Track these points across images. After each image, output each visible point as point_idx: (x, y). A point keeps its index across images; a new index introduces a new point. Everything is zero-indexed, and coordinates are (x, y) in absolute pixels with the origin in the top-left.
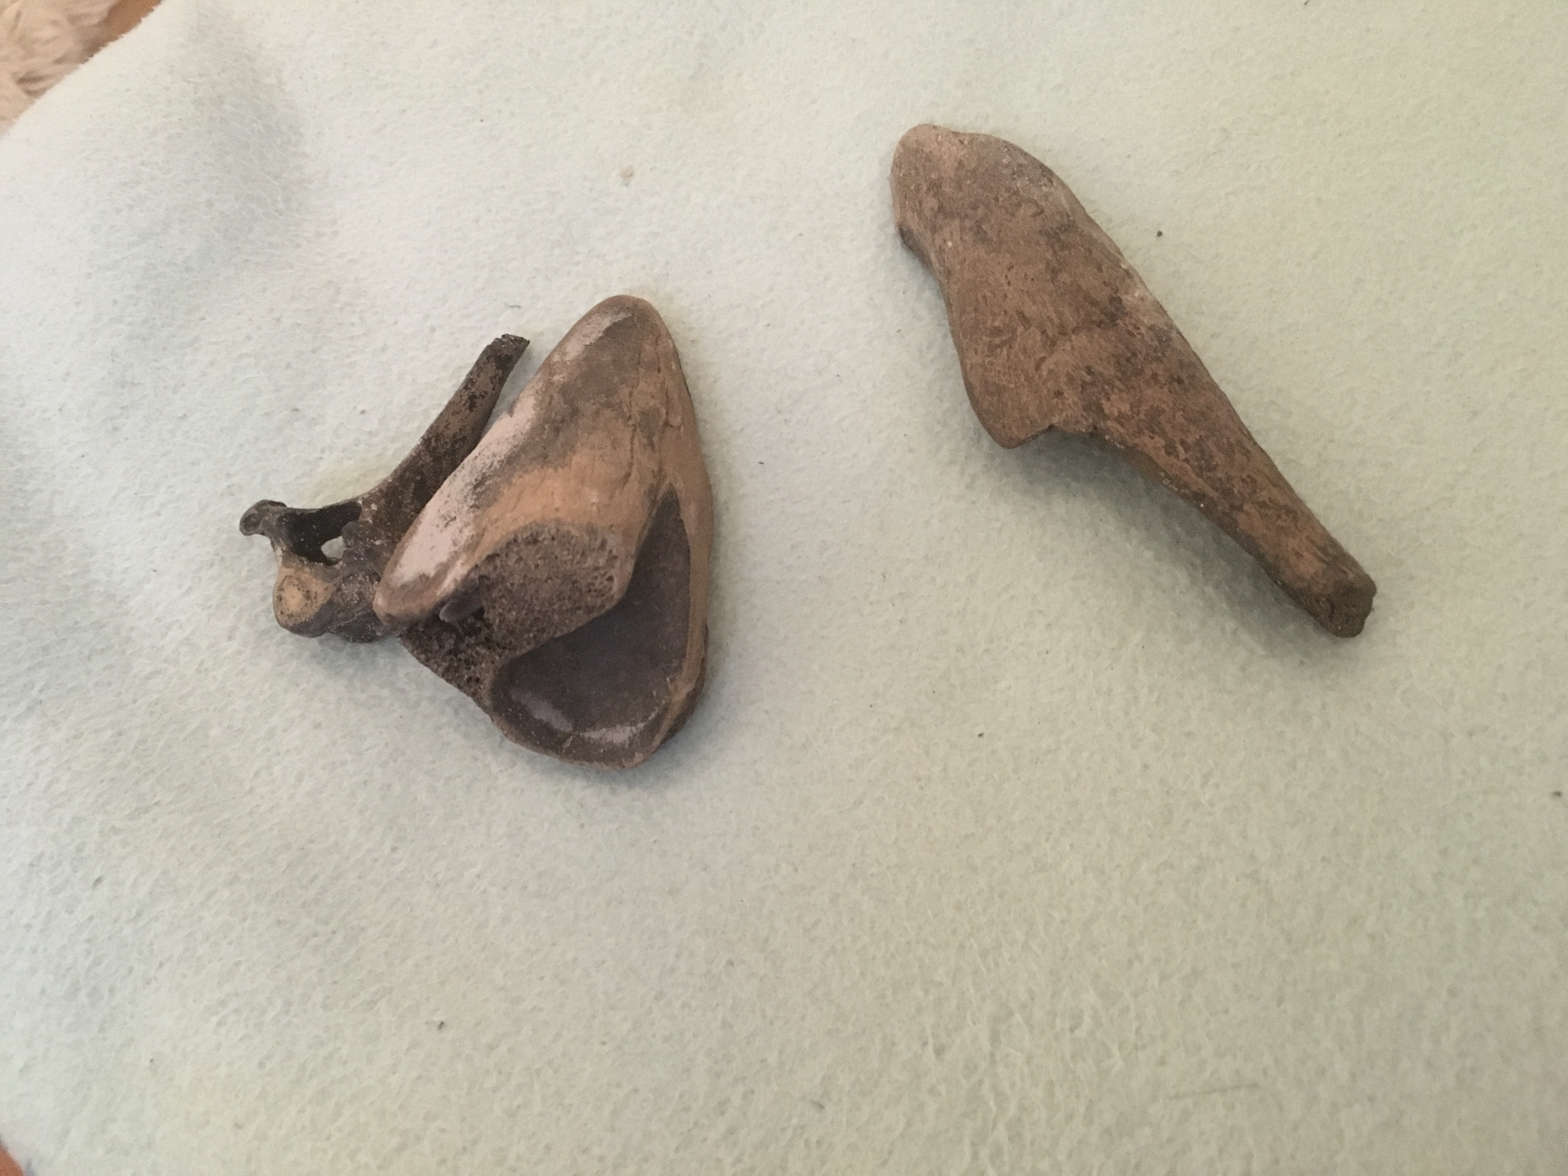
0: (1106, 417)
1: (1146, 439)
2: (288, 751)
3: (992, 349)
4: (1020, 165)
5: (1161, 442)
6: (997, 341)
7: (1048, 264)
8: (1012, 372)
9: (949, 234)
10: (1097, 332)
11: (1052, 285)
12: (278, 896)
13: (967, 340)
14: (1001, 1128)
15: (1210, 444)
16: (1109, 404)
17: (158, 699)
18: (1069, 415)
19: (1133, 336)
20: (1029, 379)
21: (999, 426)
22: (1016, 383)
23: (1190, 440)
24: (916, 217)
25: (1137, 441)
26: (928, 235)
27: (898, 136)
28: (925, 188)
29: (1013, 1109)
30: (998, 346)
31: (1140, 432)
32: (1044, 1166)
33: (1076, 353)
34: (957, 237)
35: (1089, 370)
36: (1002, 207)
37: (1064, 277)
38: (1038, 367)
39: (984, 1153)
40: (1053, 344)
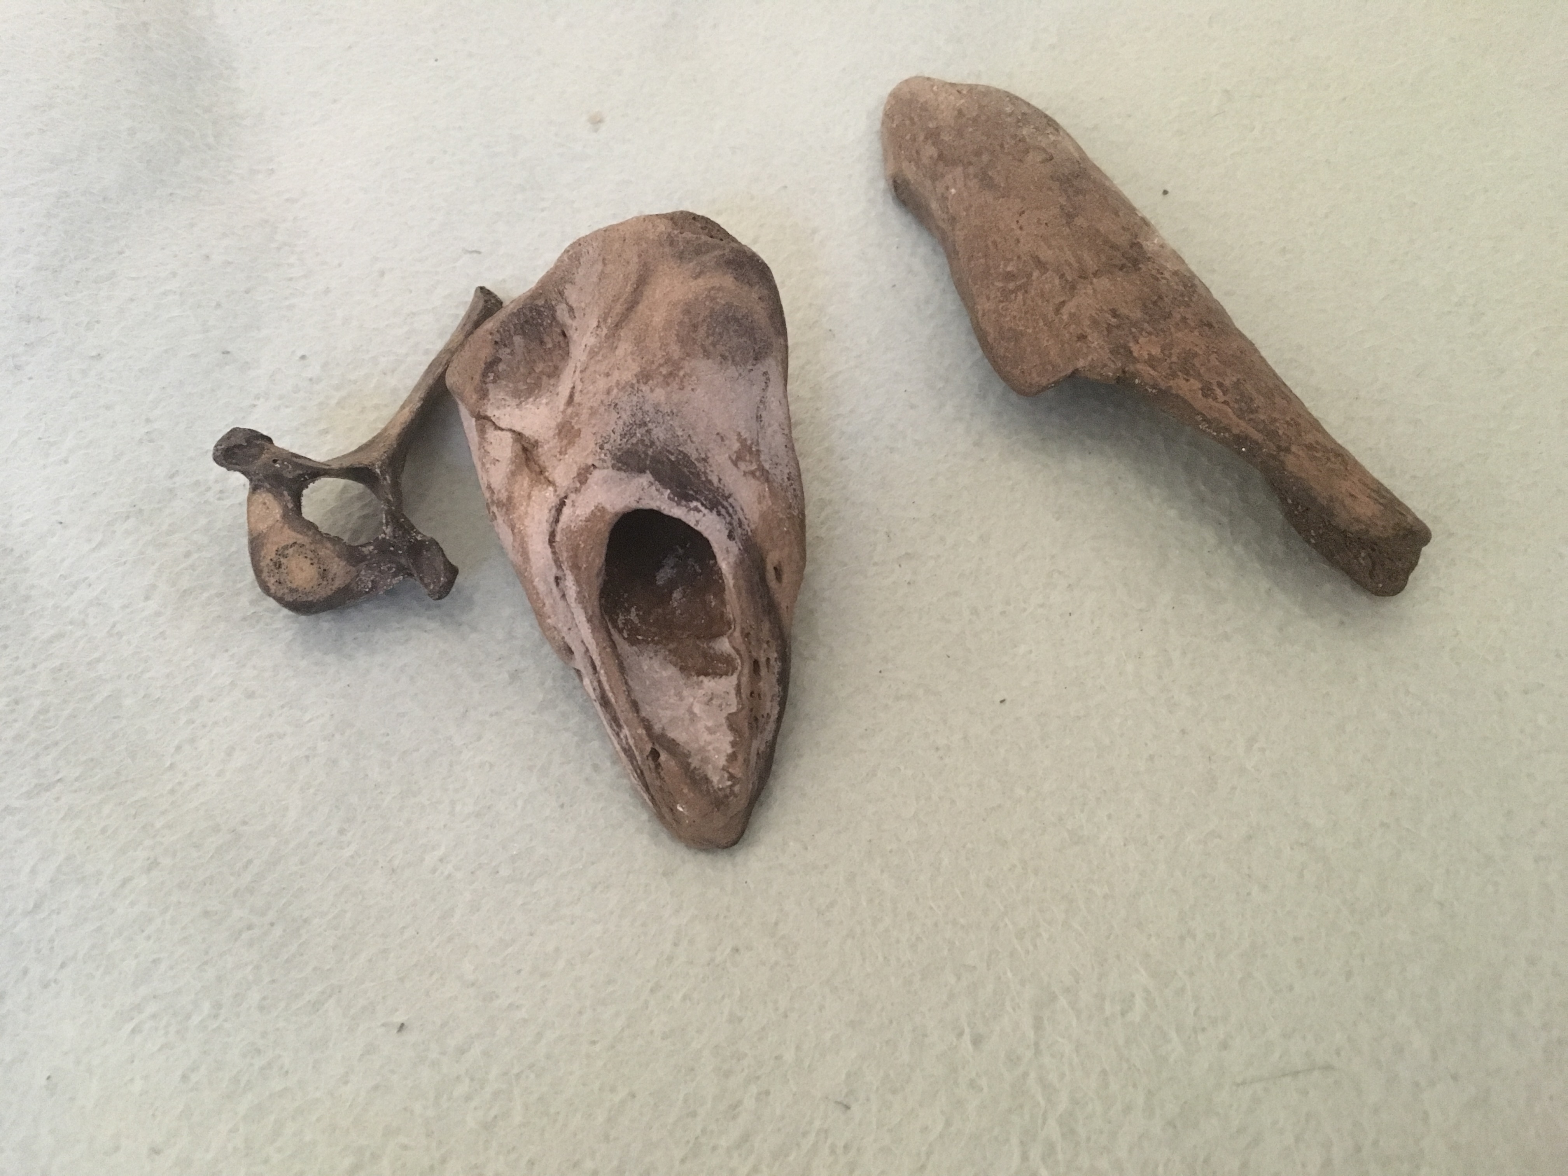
0: (1136, 360)
1: (1182, 382)
2: (215, 723)
3: (1006, 295)
4: (1024, 114)
5: (1196, 384)
6: (1011, 286)
7: (1062, 208)
8: (1029, 318)
9: (953, 181)
10: (1120, 276)
11: (1068, 230)
12: (205, 884)
13: (977, 286)
14: (1052, 1123)
15: (1249, 387)
16: (1138, 346)
17: (62, 664)
18: (1095, 359)
19: (1157, 279)
20: (1049, 324)
21: (1017, 372)
22: (1035, 328)
23: (1227, 383)
24: (913, 166)
25: (1171, 383)
26: (928, 183)
27: (890, 89)
28: (921, 138)
29: (1063, 1103)
30: (1012, 292)
31: (1174, 375)
32: (1103, 1164)
33: (1099, 296)
34: (960, 183)
35: (1114, 313)
36: (1009, 154)
37: (1079, 221)
38: (1057, 311)
39: (1035, 1153)
40: (1073, 288)
